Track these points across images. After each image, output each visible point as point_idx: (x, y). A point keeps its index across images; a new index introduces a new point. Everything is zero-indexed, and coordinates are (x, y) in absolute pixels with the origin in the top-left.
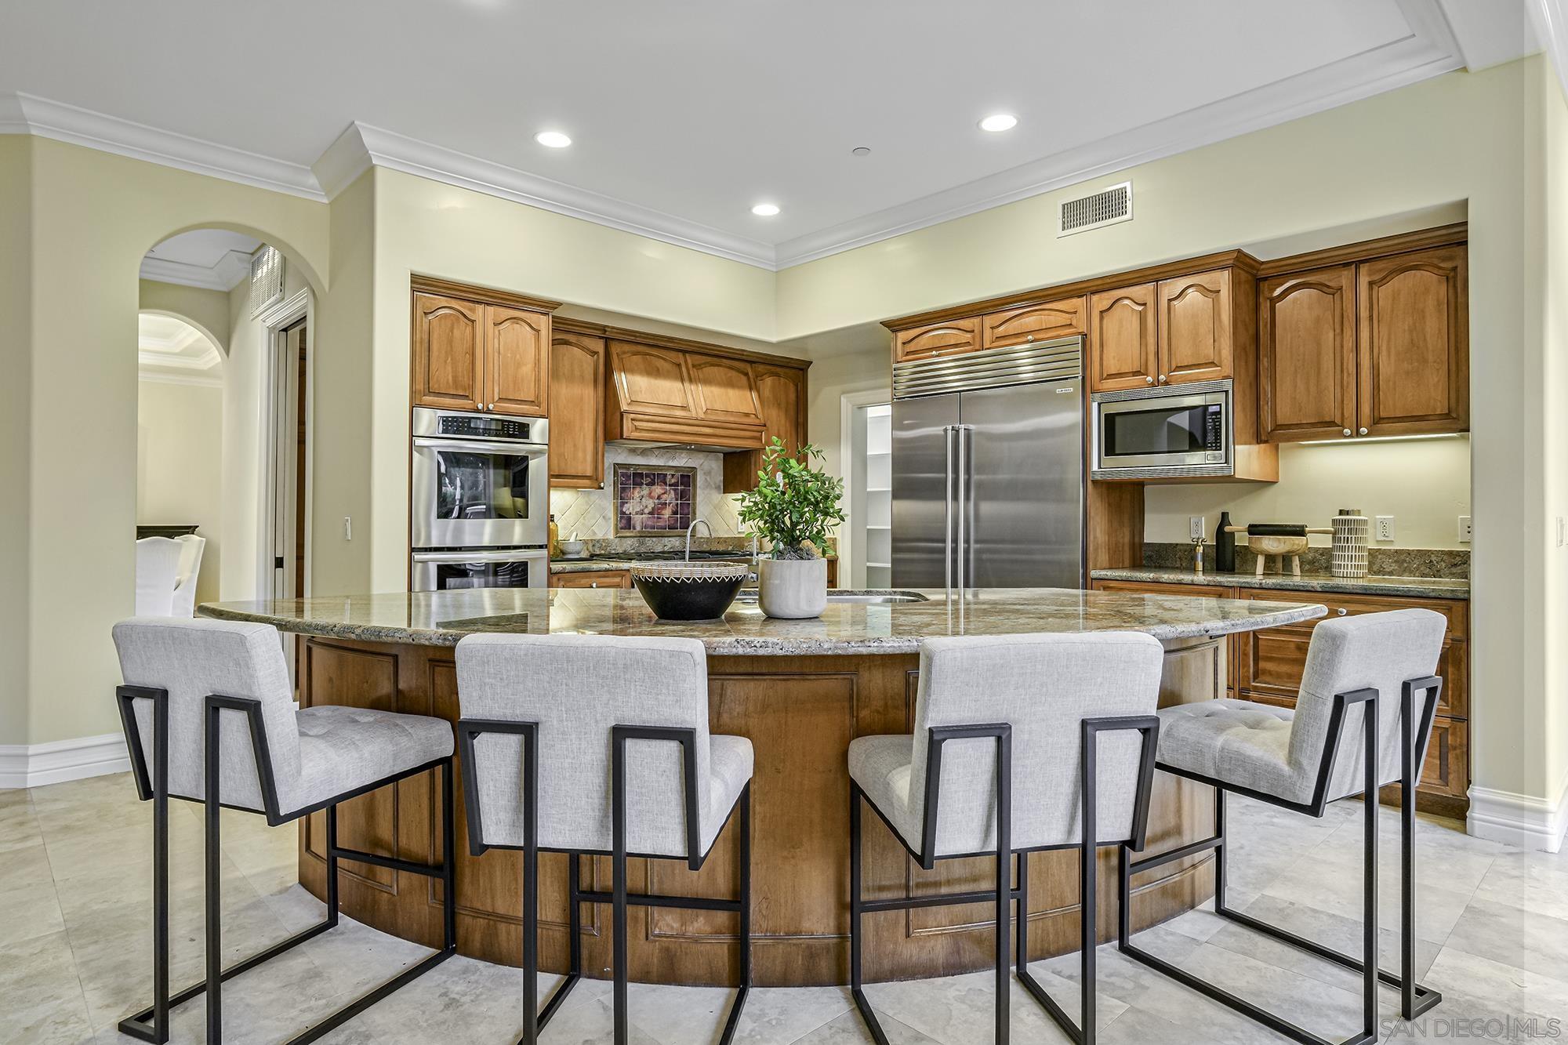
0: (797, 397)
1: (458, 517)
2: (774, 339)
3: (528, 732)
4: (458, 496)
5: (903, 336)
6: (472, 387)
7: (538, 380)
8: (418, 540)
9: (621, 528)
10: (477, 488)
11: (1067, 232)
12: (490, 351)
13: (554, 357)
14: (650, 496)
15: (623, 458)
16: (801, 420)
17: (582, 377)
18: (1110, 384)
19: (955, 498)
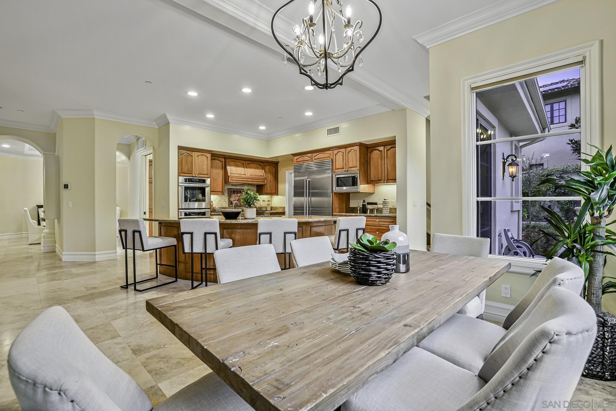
0: (275, 171)
1: (189, 201)
2: (268, 157)
3: (192, 234)
4: (189, 196)
5: (296, 158)
6: (192, 171)
7: (208, 169)
8: (179, 207)
9: (230, 204)
10: (194, 194)
11: (328, 136)
12: (196, 163)
13: (212, 163)
14: (237, 196)
15: (230, 187)
16: (276, 177)
17: (219, 167)
18: (337, 171)
19: (306, 196)
